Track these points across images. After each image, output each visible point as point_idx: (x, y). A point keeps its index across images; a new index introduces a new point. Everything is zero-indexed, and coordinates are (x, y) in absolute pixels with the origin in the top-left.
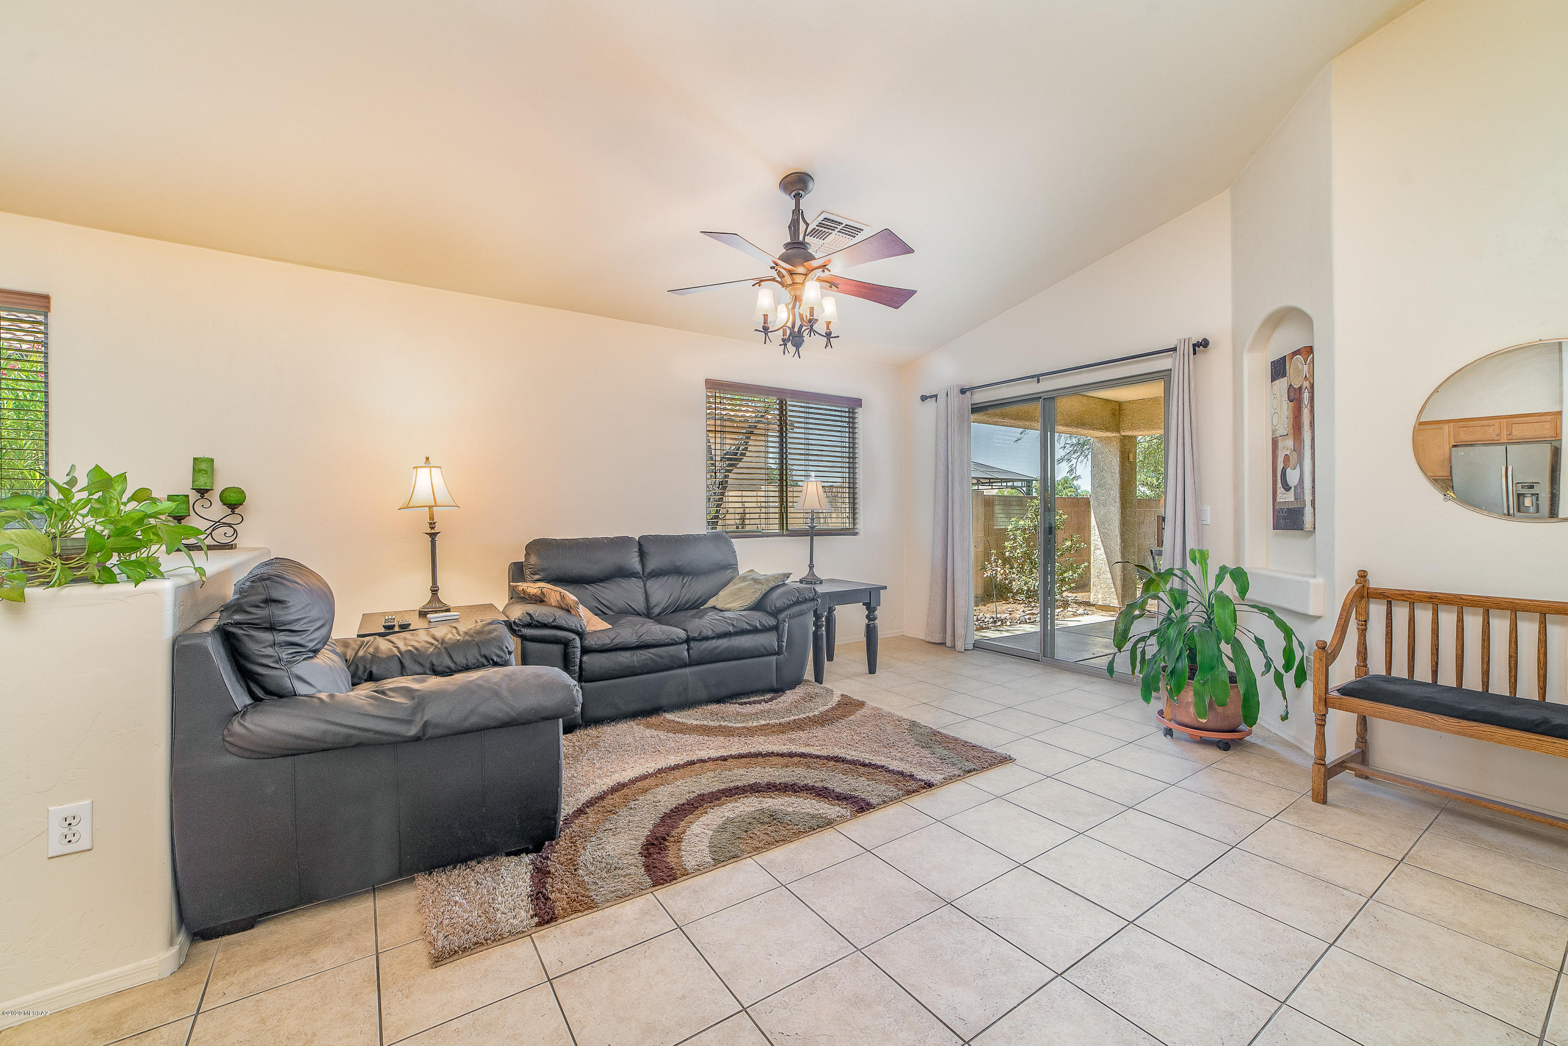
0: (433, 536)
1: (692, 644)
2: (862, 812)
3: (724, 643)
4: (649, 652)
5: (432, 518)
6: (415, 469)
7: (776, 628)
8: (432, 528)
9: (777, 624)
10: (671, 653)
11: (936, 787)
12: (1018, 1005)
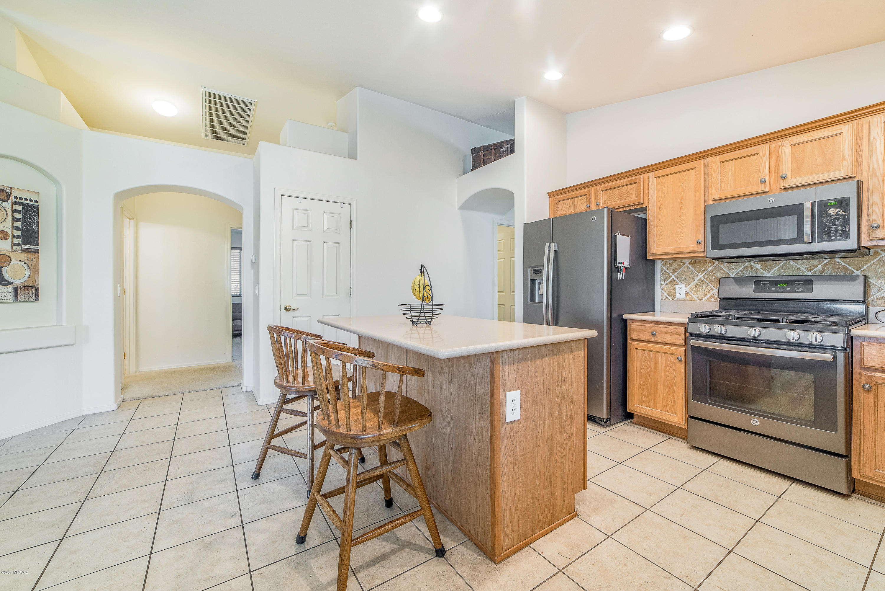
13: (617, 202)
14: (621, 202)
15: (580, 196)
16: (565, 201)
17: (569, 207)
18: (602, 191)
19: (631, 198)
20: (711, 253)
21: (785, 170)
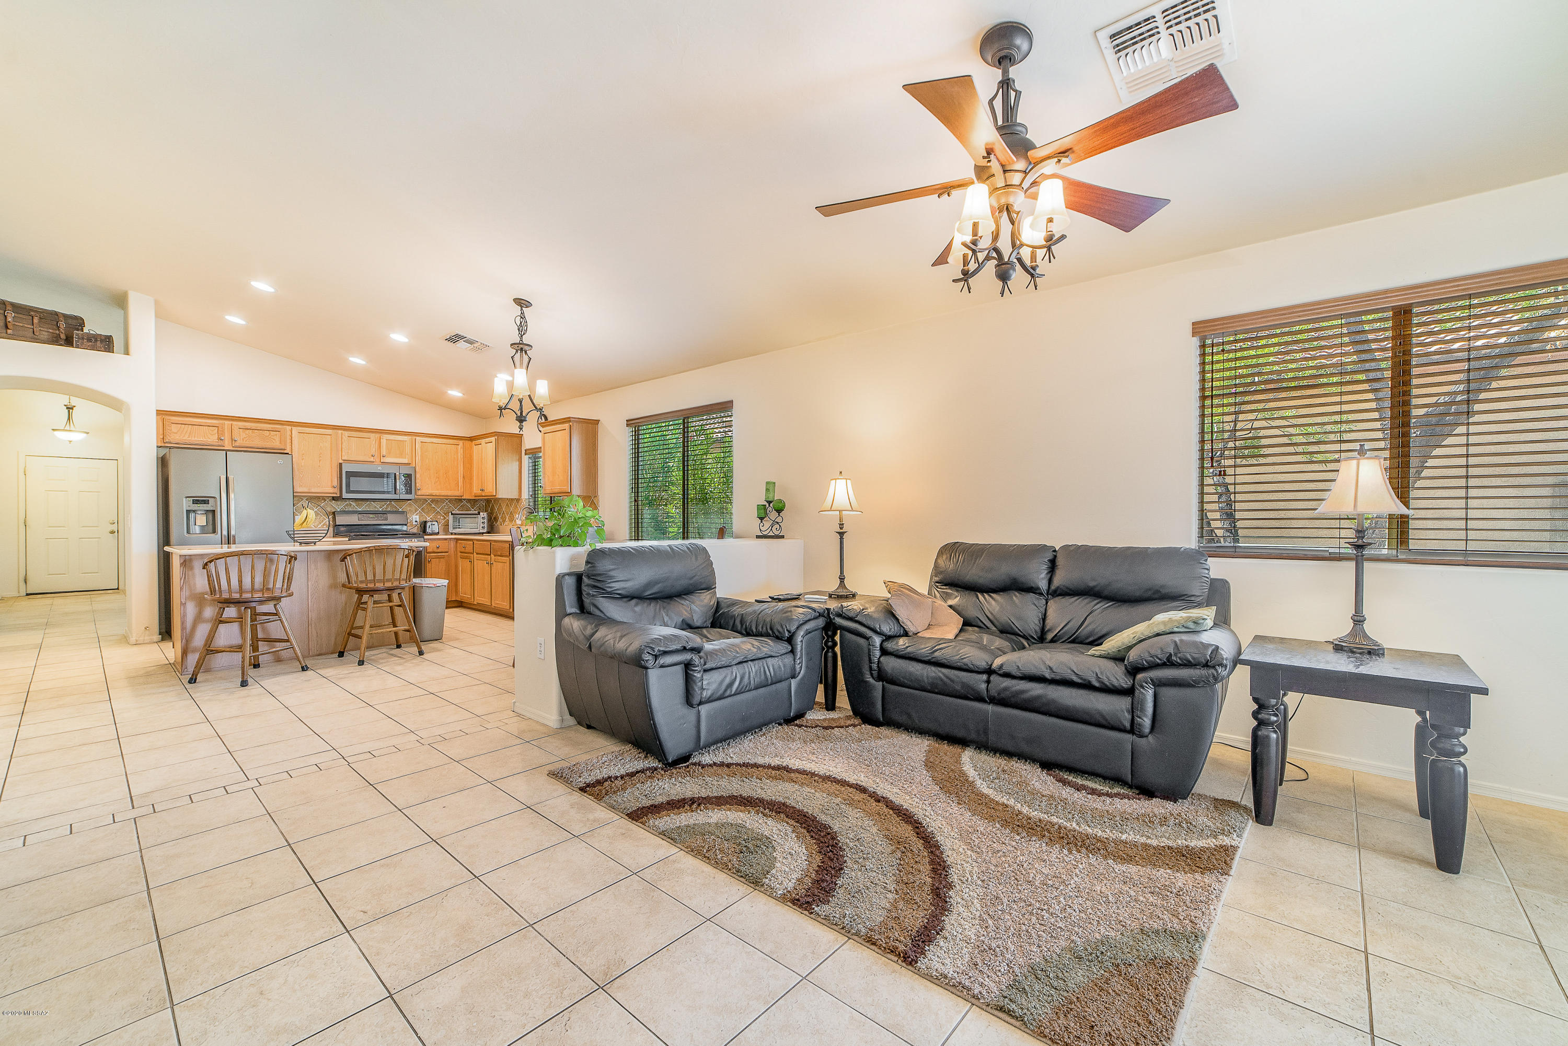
0: (841, 534)
1: (994, 678)
2: (794, 904)
3: (1036, 689)
4: (939, 671)
5: (841, 520)
6: (834, 481)
7: (1129, 692)
8: (841, 528)
9: (1133, 685)
10: (964, 680)
11: (916, 971)
12: (419, 1038)
13: (259, 443)
14: (262, 443)
15: (209, 426)
16: (184, 425)
17: (190, 433)
18: (240, 429)
19: (274, 443)
20: (345, 495)
21: (384, 452)
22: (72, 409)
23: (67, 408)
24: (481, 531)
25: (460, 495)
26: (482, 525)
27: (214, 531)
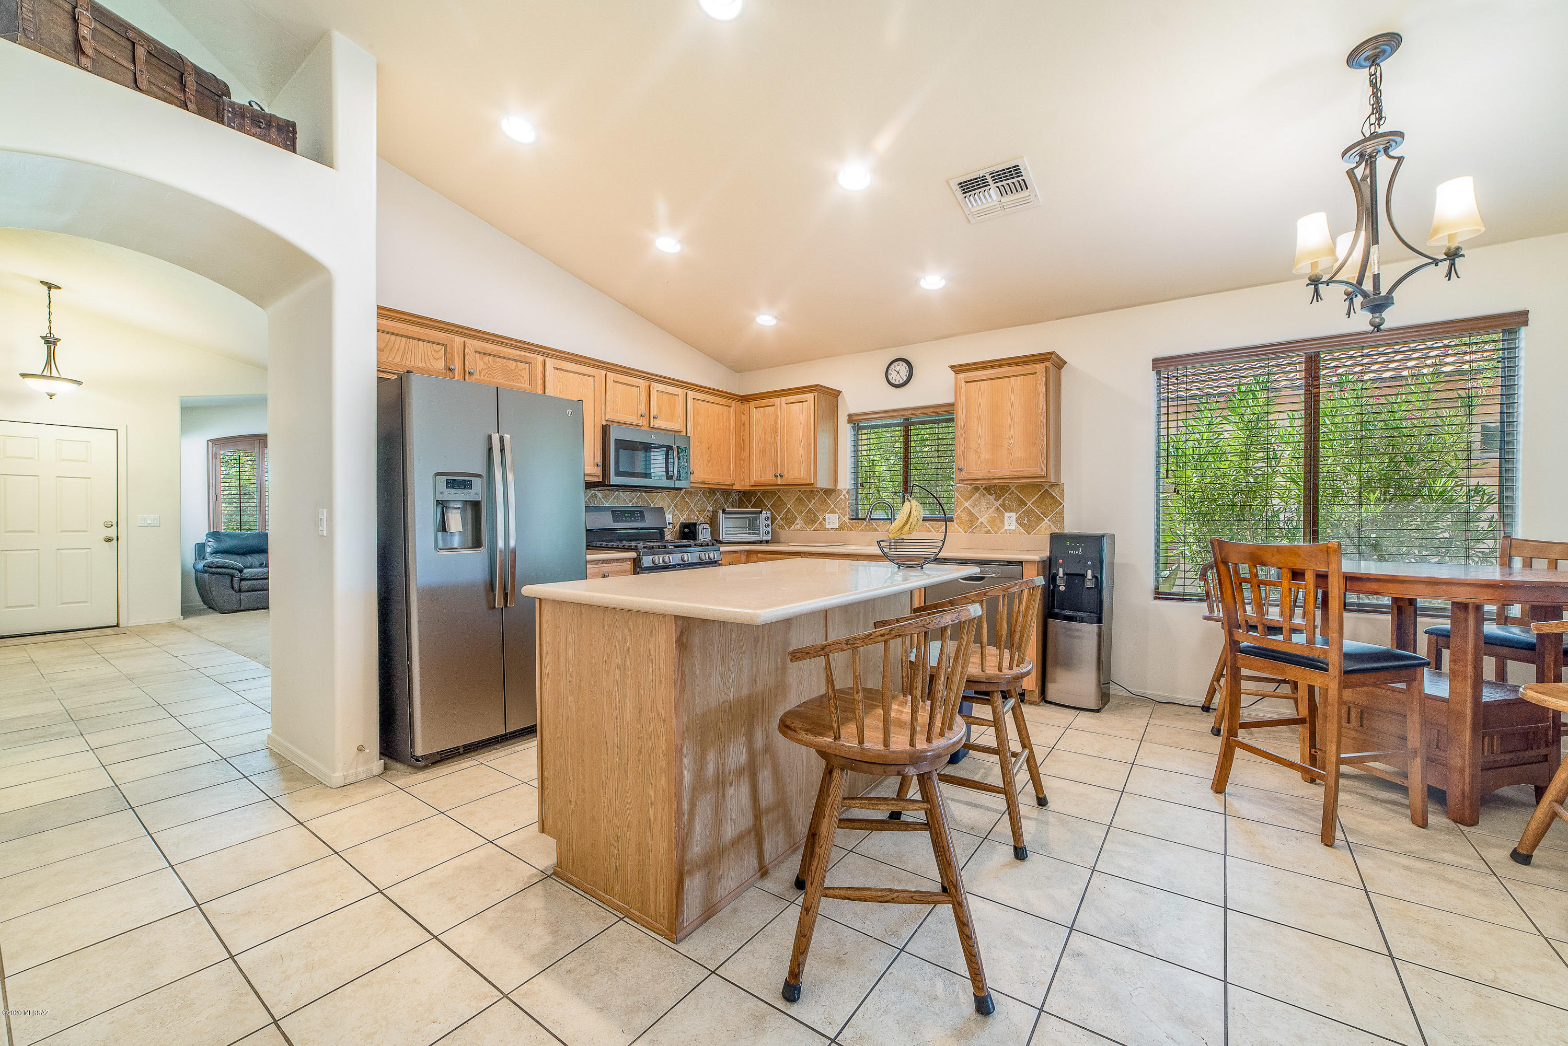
13: (499, 381)
14: (506, 382)
15: (432, 342)
16: (395, 336)
17: (404, 353)
18: (476, 352)
19: (522, 383)
20: (614, 480)
21: (654, 412)
22: (55, 344)
23: (47, 342)
24: (765, 538)
25: (728, 482)
26: (765, 529)
27: (477, 544)
